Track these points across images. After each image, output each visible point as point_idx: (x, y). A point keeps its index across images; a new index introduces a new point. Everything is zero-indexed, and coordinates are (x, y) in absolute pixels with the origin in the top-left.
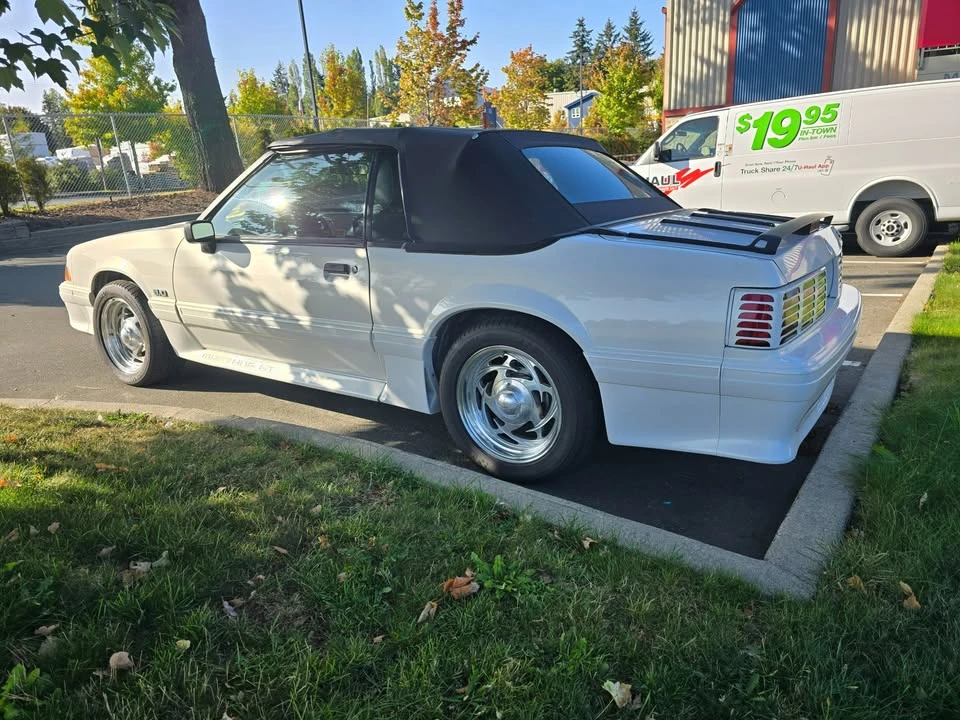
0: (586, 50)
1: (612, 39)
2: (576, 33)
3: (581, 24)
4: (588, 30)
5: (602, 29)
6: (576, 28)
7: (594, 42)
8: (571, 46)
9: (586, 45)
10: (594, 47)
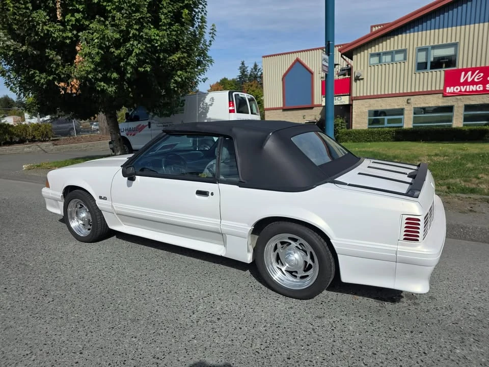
0: (246, 75)
1: (257, 70)
2: (241, 68)
3: (243, 64)
4: (246, 66)
5: (252, 66)
6: (241, 65)
7: (249, 72)
8: (239, 73)
9: (246, 73)
10: (249, 74)
